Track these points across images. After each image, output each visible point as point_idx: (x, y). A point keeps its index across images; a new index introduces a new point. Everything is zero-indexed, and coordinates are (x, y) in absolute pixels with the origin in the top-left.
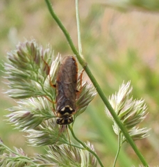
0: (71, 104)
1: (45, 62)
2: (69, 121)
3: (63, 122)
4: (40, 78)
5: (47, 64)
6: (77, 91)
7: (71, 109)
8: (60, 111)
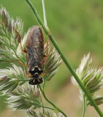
0: (40, 65)
1: (16, 31)
2: (39, 81)
3: (34, 81)
4: (13, 46)
5: (18, 33)
6: (45, 56)
7: (40, 70)
8: (30, 72)
